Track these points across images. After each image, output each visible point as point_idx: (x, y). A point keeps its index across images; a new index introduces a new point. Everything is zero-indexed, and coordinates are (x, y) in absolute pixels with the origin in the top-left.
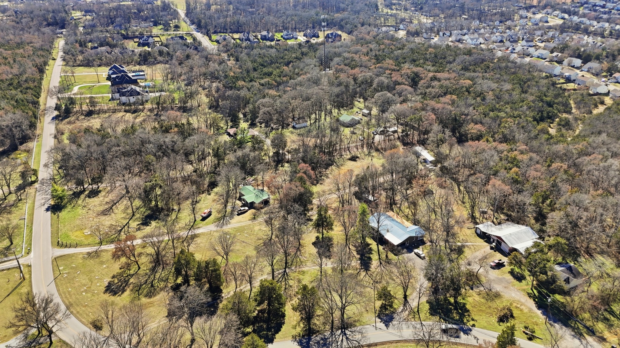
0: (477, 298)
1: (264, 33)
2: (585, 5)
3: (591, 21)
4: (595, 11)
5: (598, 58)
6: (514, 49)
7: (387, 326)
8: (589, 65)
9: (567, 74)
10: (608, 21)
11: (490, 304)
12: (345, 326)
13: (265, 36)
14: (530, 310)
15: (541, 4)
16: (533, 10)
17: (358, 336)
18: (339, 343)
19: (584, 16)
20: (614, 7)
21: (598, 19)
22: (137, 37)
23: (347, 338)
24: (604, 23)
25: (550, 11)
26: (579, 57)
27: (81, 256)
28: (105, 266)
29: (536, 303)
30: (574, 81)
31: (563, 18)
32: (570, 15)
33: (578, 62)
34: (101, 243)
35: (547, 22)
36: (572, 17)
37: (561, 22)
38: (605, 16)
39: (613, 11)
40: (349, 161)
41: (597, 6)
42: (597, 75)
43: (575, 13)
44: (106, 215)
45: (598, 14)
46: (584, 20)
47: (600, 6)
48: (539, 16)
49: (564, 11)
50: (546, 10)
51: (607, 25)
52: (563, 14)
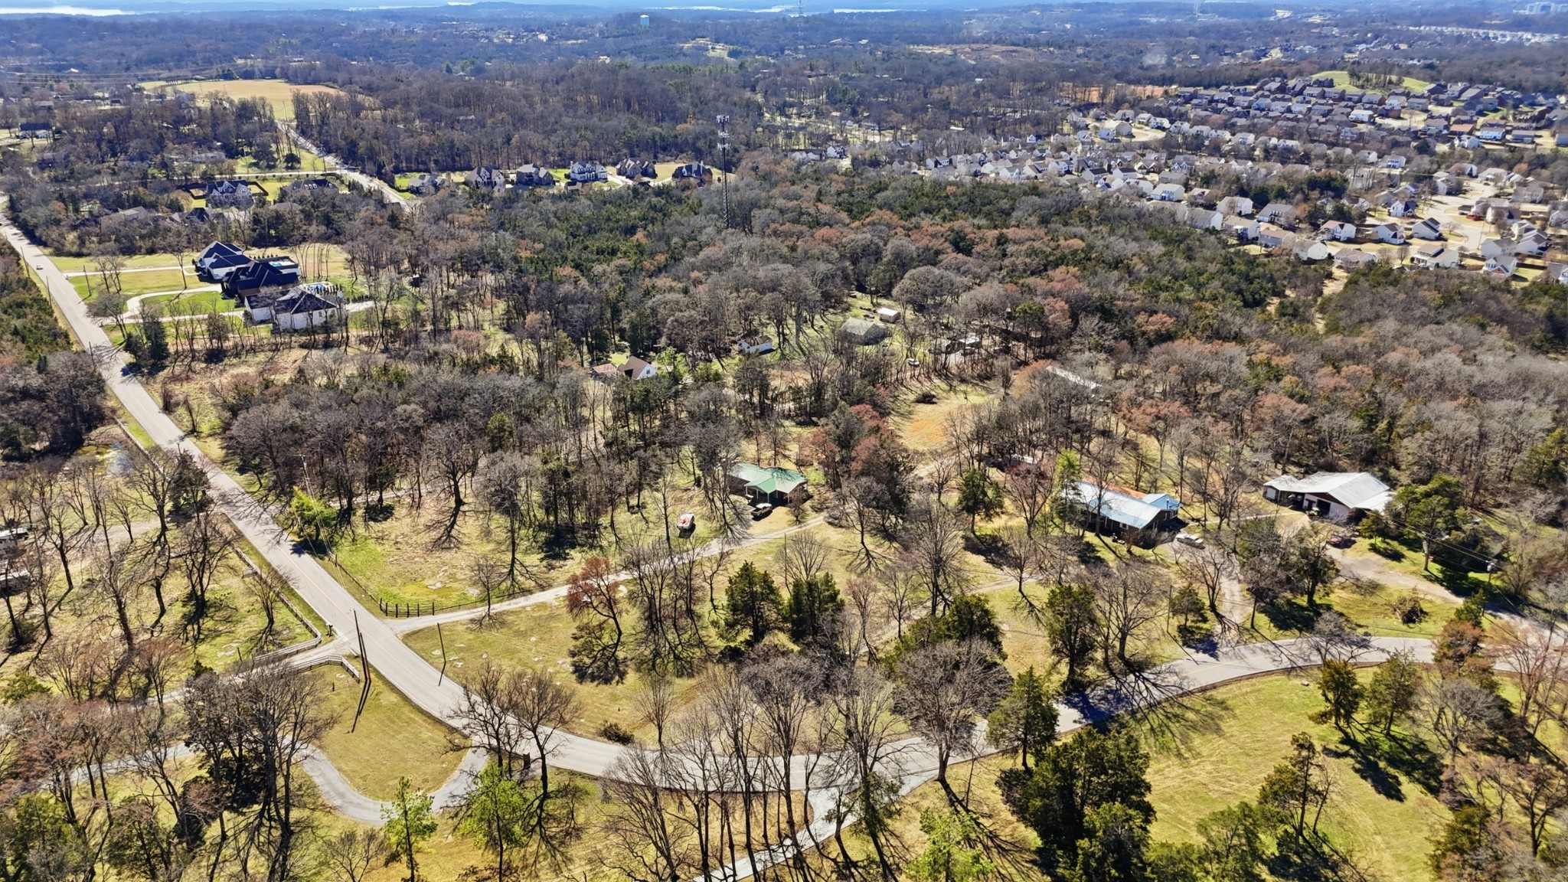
0: (1344, 594)
1: (528, 169)
2: (1195, 101)
3: (1220, 132)
4: (1218, 111)
5: (1282, 195)
6: (1108, 186)
7: (1214, 656)
8: (1270, 209)
9: (1239, 227)
10: (1250, 129)
11: (1373, 599)
12: (1136, 667)
13: (530, 175)
14: (1445, 600)
15: (1107, 101)
16: (1093, 112)
17: (1172, 679)
18: (1145, 694)
19: (1203, 121)
20: (1251, 102)
21: (1232, 128)
22: (196, 186)
23: (1155, 685)
24: (1244, 135)
25: (1130, 113)
26: (1243, 193)
27: (460, 628)
28: (533, 639)
29: (1448, 588)
30: (1254, 241)
31: (1161, 128)
32: (1172, 122)
33: (1246, 204)
34: (487, 600)
35: (1131, 136)
36: (1178, 123)
37: (1161, 135)
38: (1241, 122)
39: (1252, 112)
40: (921, 405)
41: (1217, 101)
42: (1292, 228)
43: (1183, 117)
44: (449, 548)
45: (1225, 117)
46: (1205, 129)
47: (1223, 101)
48: (1111, 124)
49: (1159, 113)
50: (1120, 112)
51: (1251, 138)
52: (1159, 120)
